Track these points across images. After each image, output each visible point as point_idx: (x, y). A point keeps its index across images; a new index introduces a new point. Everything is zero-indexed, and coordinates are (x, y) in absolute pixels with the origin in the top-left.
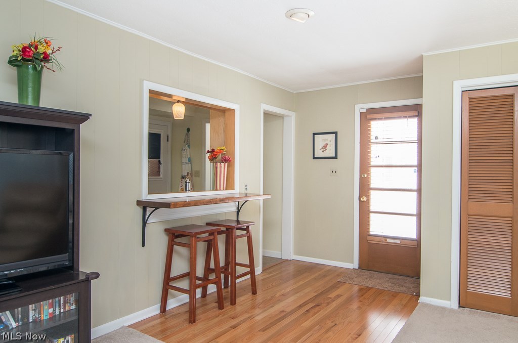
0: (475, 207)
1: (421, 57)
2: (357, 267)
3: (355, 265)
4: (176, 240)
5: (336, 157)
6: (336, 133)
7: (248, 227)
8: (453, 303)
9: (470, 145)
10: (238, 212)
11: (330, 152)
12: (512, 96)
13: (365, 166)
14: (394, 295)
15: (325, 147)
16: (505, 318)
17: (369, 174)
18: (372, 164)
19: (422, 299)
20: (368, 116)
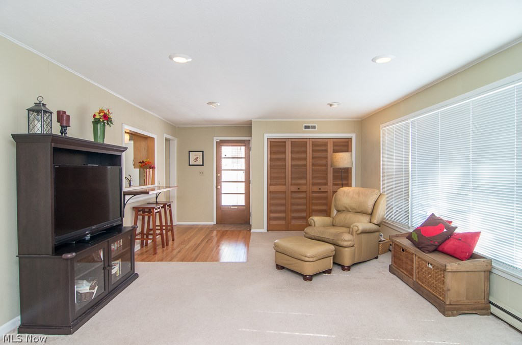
0: (273, 188)
1: (251, 121)
2: (215, 223)
3: (215, 222)
4: (139, 213)
5: (203, 165)
6: (203, 152)
7: (170, 205)
8: (265, 230)
9: (270, 161)
10: (157, 197)
11: (200, 162)
12: (285, 142)
13: (219, 170)
14: (240, 232)
15: (196, 159)
16: (284, 232)
17: (221, 174)
18: (223, 168)
19: (253, 230)
20: (221, 143)
